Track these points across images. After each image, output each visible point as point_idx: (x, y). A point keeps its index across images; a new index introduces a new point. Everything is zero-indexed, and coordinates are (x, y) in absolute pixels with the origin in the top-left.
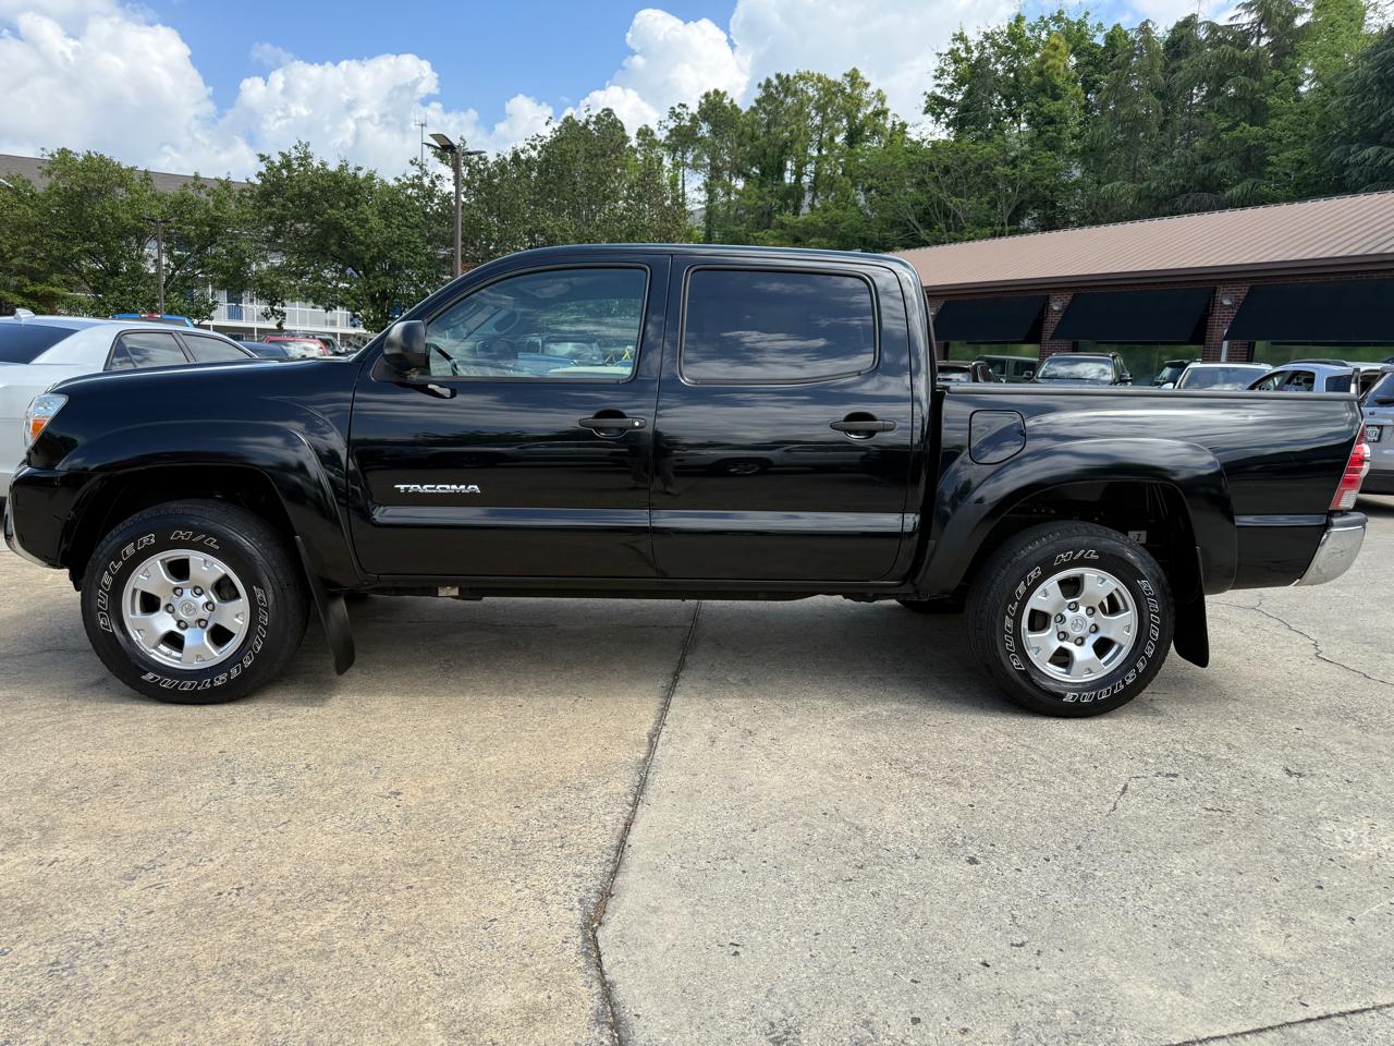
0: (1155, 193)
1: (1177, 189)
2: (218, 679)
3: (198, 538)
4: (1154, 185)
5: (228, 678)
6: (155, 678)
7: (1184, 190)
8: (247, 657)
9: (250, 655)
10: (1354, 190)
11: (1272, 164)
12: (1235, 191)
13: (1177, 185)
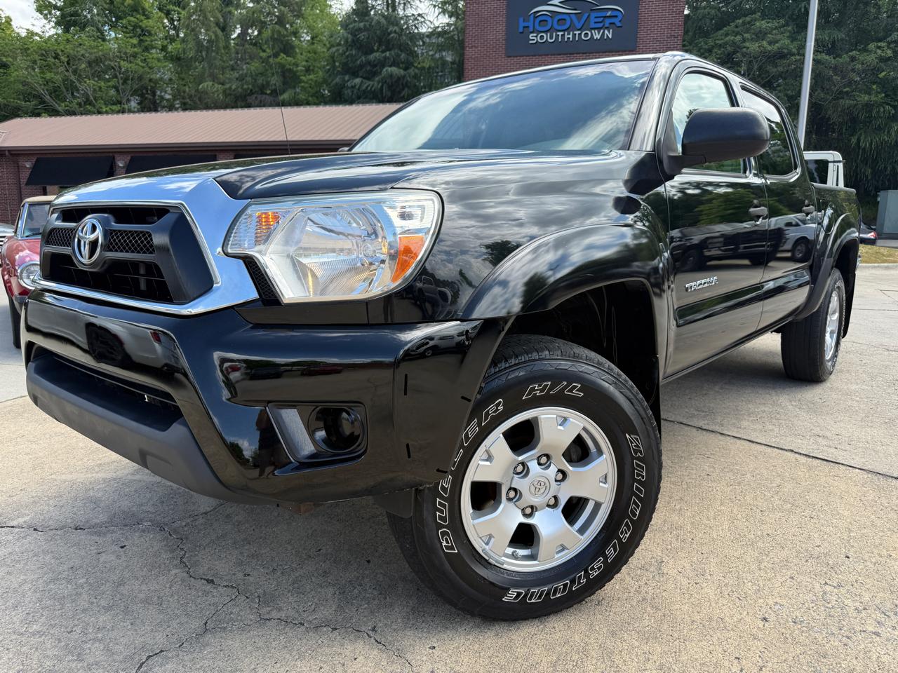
0: (234, 93)
1: (249, 91)
2: (593, 569)
3: (558, 388)
4: (234, 87)
5: (605, 562)
6: (519, 594)
7: (252, 93)
8: (623, 528)
9: (627, 525)
10: (350, 101)
11: (303, 82)
12: (285, 96)
13: (248, 88)
